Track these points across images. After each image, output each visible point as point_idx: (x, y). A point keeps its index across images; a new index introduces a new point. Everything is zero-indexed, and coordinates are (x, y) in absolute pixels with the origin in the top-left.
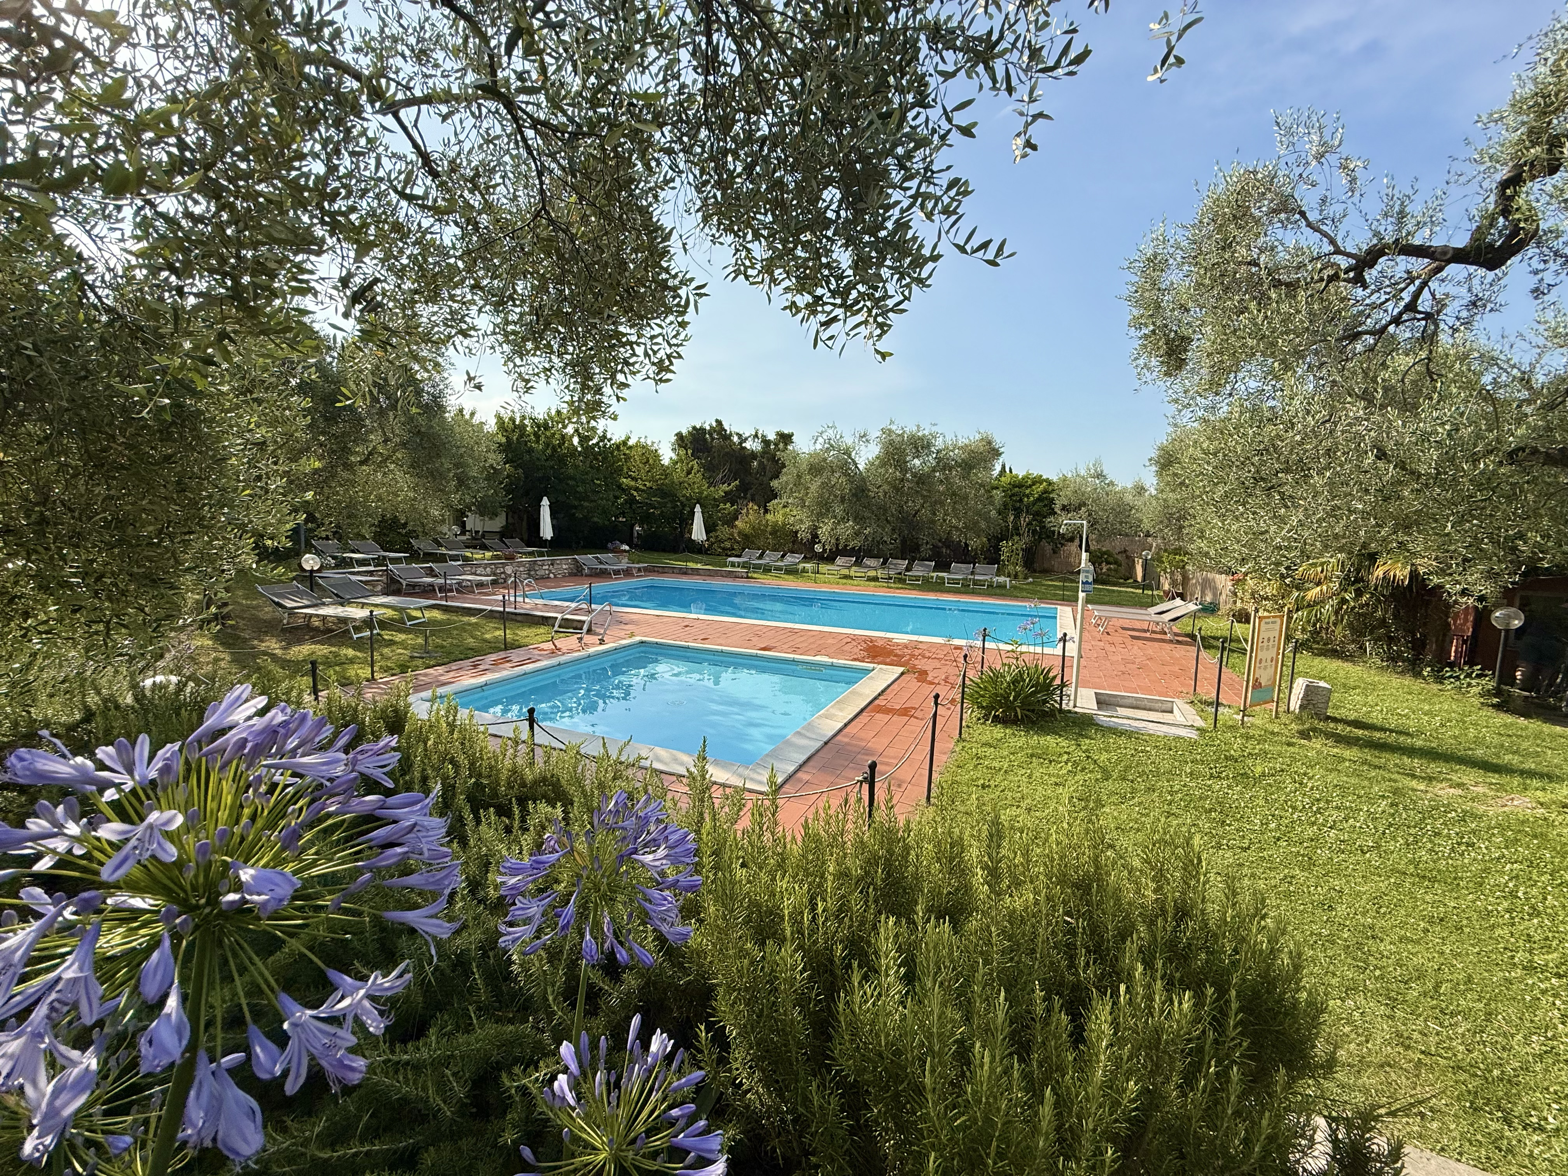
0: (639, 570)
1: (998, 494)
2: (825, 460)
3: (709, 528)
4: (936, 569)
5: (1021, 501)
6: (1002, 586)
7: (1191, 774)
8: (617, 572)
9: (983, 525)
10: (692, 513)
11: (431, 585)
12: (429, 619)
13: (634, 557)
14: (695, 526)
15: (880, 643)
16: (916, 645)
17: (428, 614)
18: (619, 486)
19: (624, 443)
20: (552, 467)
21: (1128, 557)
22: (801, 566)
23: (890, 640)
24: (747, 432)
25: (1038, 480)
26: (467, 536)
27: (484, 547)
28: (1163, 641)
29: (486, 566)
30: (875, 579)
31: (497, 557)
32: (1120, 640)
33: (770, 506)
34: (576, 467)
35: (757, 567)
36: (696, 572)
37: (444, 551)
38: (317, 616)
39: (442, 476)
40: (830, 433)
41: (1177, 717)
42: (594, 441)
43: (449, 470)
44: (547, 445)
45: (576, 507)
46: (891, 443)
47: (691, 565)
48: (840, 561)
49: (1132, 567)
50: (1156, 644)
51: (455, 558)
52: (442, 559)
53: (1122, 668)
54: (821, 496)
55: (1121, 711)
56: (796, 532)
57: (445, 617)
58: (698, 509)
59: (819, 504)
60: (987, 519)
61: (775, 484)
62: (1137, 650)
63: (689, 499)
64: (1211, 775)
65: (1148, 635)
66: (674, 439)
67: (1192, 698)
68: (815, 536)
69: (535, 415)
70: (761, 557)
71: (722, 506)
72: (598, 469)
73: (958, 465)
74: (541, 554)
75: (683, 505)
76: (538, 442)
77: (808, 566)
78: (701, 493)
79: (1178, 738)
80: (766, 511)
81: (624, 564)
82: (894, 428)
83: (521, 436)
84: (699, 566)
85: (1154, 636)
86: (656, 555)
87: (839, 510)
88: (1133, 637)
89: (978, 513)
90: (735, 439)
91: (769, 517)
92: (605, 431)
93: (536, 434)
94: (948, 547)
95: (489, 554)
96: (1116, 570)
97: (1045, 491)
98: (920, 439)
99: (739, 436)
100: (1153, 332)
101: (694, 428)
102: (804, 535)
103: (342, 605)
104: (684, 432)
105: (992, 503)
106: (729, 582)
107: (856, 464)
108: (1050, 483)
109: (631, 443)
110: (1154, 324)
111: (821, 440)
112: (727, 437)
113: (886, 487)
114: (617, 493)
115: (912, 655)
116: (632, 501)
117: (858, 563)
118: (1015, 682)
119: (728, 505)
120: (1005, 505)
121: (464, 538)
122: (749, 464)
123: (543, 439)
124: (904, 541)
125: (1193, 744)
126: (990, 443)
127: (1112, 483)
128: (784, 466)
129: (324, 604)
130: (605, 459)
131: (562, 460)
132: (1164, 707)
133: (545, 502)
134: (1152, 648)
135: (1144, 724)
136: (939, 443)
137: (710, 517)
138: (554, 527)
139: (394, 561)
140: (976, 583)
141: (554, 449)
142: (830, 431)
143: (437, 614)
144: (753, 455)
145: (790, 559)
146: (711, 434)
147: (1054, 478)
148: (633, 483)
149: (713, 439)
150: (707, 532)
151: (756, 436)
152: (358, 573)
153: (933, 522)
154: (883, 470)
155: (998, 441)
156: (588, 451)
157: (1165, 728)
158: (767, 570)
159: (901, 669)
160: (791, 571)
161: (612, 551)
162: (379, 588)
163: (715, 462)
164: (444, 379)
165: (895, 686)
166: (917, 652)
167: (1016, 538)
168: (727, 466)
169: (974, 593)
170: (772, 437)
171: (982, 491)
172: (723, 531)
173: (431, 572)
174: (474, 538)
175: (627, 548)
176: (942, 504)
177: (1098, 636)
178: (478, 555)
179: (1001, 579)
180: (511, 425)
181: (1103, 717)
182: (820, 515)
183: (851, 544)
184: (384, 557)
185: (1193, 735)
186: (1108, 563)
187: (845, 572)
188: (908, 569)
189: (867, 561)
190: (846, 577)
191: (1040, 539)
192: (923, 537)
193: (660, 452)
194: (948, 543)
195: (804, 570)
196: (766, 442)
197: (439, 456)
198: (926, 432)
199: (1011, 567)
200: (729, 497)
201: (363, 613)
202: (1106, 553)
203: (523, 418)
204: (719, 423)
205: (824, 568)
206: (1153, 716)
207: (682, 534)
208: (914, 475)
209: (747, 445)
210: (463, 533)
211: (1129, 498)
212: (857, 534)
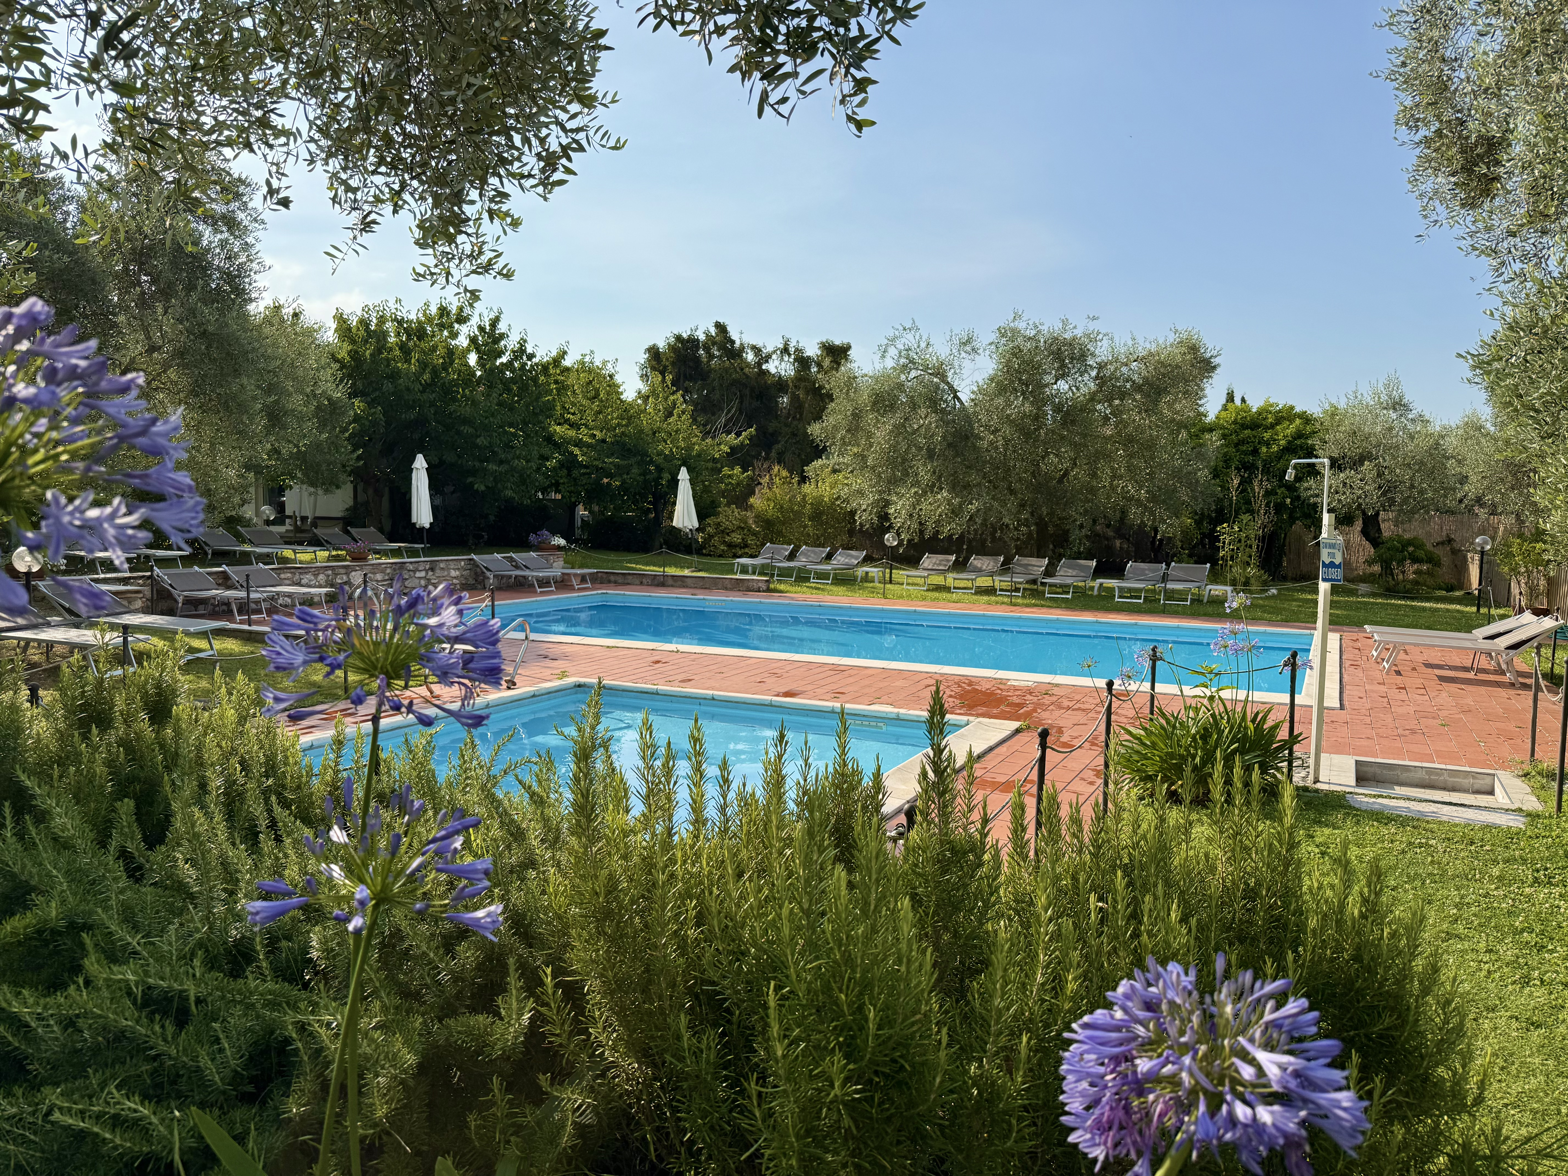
0: (583, 579)
1: (1214, 440)
2: (900, 386)
3: (704, 511)
4: (1099, 572)
5: (1255, 452)
6: (1219, 602)
7: (1500, 878)
8: (544, 583)
9: (1184, 495)
10: (674, 483)
11: (227, 603)
12: (220, 653)
13: (572, 556)
14: (678, 508)
15: (984, 686)
16: (1047, 690)
17: (218, 644)
18: (549, 439)
19: (556, 362)
20: (432, 404)
21: (1455, 552)
22: (861, 571)
23: (1002, 681)
24: (771, 344)
25: (1286, 415)
26: (288, 526)
27: (317, 542)
28: (1498, 684)
29: (317, 571)
30: (990, 591)
31: (337, 558)
32: (1418, 682)
33: (810, 470)
34: (475, 403)
35: (785, 573)
36: (679, 582)
37: (247, 548)
38: (39, 642)
39: (243, 408)
40: (909, 339)
41: (1500, 798)
42: (504, 359)
43: (255, 398)
44: (423, 365)
45: (473, 472)
46: (1016, 352)
47: (672, 571)
48: (928, 561)
49: (1461, 569)
50: (1483, 689)
51: (266, 559)
52: (245, 559)
53: (1413, 724)
54: (894, 448)
55: (1399, 790)
56: (853, 513)
57: (246, 649)
58: (683, 475)
59: (892, 463)
60: (1193, 484)
61: (815, 429)
62: (1447, 695)
63: (669, 458)
64: (1536, 880)
65: (1471, 675)
66: (643, 357)
67: (1527, 768)
68: (884, 517)
69: (402, 314)
70: (792, 556)
71: (726, 471)
72: (512, 409)
73: (1138, 388)
74: (413, 553)
75: (660, 469)
76: (408, 361)
77: (874, 571)
78: (689, 448)
79: (1488, 827)
80: (803, 479)
81: (557, 568)
82: (1021, 325)
83: (379, 351)
84: (686, 572)
85: (1482, 677)
86: (613, 556)
87: (924, 472)
88: (1442, 679)
89: (1176, 474)
90: (750, 357)
91: (807, 488)
92: (523, 342)
93: (402, 346)
94: (1121, 536)
95: (323, 554)
96: (1429, 573)
97: (1299, 435)
98: (1070, 344)
99: (757, 350)
100: (1439, 133)
101: (679, 338)
102: (865, 518)
103: (77, 626)
104: (662, 345)
105: (1200, 456)
106: (737, 598)
107: (955, 392)
108: (1306, 419)
109: (567, 362)
110: (1438, 117)
111: (892, 352)
112: (732, 352)
113: (1007, 430)
114: (546, 451)
115: (1038, 705)
116: (570, 463)
117: (960, 566)
118: (1205, 735)
119: (737, 470)
120: (1227, 461)
121: (281, 529)
122: (773, 399)
123: (415, 356)
124: (1042, 525)
125: (1512, 836)
126: (1194, 349)
127: (1422, 420)
128: (830, 397)
129: (48, 625)
130: (524, 388)
131: (447, 391)
132: (1480, 783)
133: (420, 463)
134: (1472, 696)
135: (1433, 807)
136: (1102, 351)
137: (706, 490)
138: (435, 509)
139: (163, 562)
140: (1170, 595)
141: (435, 373)
142: (910, 336)
143: (231, 645)
144: (781, 385)
145: (841, 559)
146: (707, 348)
147: (1315, 409)
148: (572, 433)
149: (711, 356)
150: (701, 516)
151: (785, 350)
152: (106, 581)
153: (1093, 491)
154: (1000, 401)
155: (1210, 345)
156: (493, 375)
157: (1470, 814)
158: (802, 577)
159: (1015, 725)
160: (844, 580)
161: (537, 548)
162: (139, 604)
163: (716, 396)
164: (247, 247)
165: (1002, 749)
166: (1047, 700)
167: (1246, 518)
168: (735, 404)
169: (1165, 611)
170: (812, 351)
171: (1183, 435)
172: (730, 515)
173: (225, 581)
174: (298, 530)
175: (562, 542)
176: (1108, 457)
177: (1378, 675)
178: (305, 555)
179: (1217, 590)
180: (362, 332)
181: (1365, 797)
182: (893, 482)
183: (946, 530)
184: (147, 557)
185: (1517, 823)
186: (1415, 560)
187: (938, 580)
188: (1049, 573)
189: (975, 561)
190: (938, 588)
191: (1292, 520)
192: (1076, 515)
193: (618, 379)
194: (1121, 527)
195: (866, 578)
196: (803, 362)
197: (237, 373)
198: (1079, 332)
199: (1237, 570)
200: (737, 456)
201: (114, 638)
202: (1410, 543)
203: (382, 320)
204: (721, 328)
205: (900, 574)
206: (1455, 797)
207: (657, 521)
208: (1058, 409)
209: (772, 367)
210: (280, 520)
211: (1451, 444)
212: (955, 512)
